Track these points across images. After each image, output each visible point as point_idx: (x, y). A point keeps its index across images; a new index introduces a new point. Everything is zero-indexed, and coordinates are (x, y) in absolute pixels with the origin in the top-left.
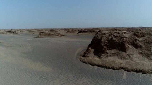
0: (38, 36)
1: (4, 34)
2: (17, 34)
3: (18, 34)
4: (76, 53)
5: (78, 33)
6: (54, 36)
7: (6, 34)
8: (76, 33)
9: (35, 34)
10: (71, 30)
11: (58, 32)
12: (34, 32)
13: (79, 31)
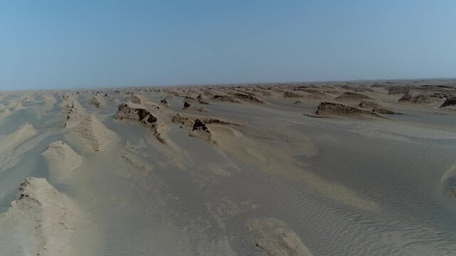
0: (317, 112)
1: (233, 101)
2: (259, 104)
3: (261, 102)
4: (445, 177)
5: (444, 105)
6: (363, 115)
7: (238, 102)
8: (436, 104)
9: (302, 103)
10: (414, 94)
11: (372, 101)
12: (297, 96)
13: (448, 100)
